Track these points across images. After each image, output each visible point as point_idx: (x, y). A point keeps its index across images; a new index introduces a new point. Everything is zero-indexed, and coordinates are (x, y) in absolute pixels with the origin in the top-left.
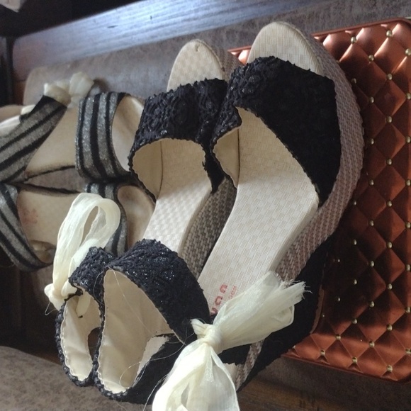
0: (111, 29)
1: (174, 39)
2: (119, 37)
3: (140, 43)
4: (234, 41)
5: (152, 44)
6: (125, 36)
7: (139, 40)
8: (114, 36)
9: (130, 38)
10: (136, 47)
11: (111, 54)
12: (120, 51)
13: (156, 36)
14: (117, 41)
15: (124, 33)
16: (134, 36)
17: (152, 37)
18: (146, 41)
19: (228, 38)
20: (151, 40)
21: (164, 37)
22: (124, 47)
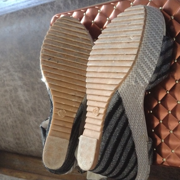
0: (5, 2)
1: (41, 5)
2: (10, 6)
3: (22, 8)
4: (76, 4)
5: (29, 8)
6: (13, 5)
7: (21, 7)
8: (7, 5)
9: (16, 6)
10: (21, 10)
11: (7, 14)
12: (12, 13)
13: (31, 4)
14: (9, 8)
15: (12, 4)
16: (18, 5)
17: (29, 5)
18: (25, 7)
19: (72, 3)
20: (28, 6)
21: (35, 5)
22: (13, 11)
